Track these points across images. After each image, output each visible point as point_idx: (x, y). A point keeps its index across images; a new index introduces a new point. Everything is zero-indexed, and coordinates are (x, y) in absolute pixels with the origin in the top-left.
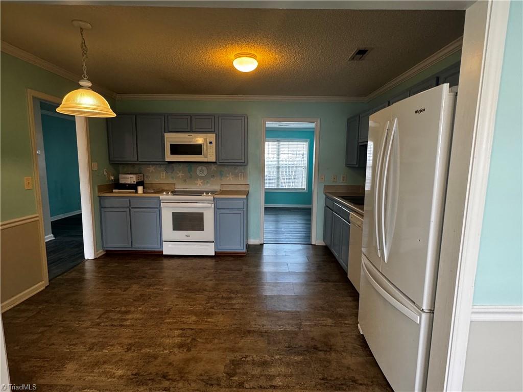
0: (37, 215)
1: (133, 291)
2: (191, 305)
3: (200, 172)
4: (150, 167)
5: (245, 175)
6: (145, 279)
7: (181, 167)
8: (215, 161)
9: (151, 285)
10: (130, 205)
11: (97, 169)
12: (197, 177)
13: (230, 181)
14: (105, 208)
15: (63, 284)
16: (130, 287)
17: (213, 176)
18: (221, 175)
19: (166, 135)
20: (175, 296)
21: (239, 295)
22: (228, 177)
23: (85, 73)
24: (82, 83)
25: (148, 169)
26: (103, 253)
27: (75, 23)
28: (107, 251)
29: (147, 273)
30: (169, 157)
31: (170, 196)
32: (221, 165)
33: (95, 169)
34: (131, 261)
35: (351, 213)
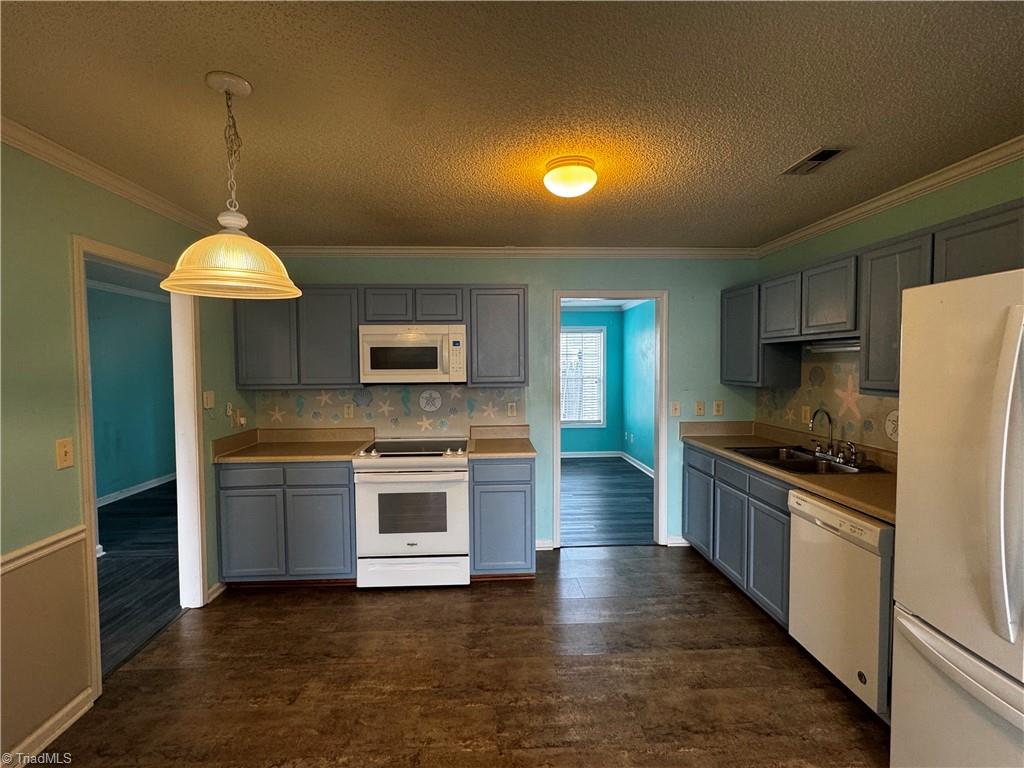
0: (82, 527)
1: (312, 702)
2: (465, 740)
3: (427, 404)
4: (321, 395)
5: (520, 407)
6: (334, 661)
7: (386, 394)
8: (465, 381)
9: (350, 679)
10: (285, 482)
11: (212, 406)
12: (421, 414)
13: (492, 420)
14: (227, 488)
15: (136, 688)
16: (302, 689)
17: (454, 411)
18: (472, 408)
19: (363, 329)
20: (417, 709)
21: (565, 698)
22: (485, 411)
23: (233, 196)
24: (224, 220)
25: (318, 398)
26: (222, 590)
27: (214, 79)
28: (229, 585)
29: (331, 643)
30: (369, 375)
31: (375, 459)
32: (474, 388)
33: (210, 404)
34: (288, 608)
35: (792, 492)
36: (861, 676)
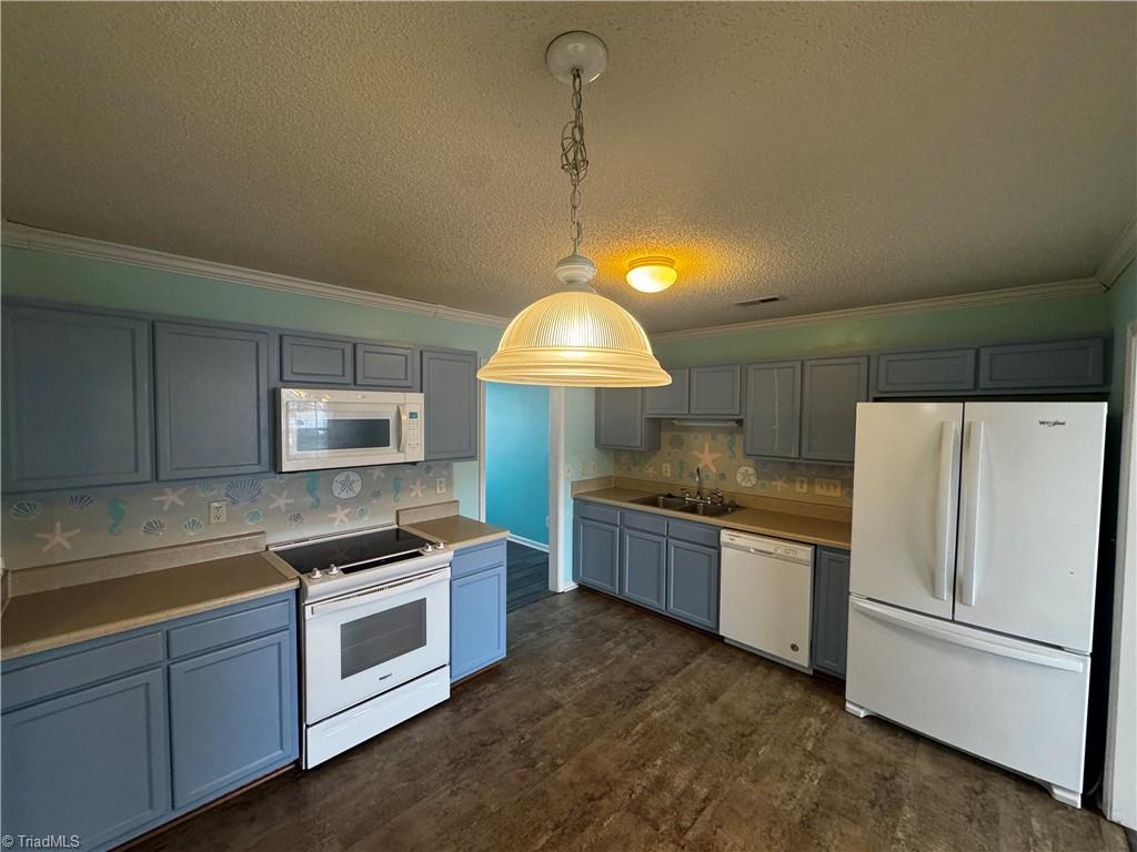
3: (343, 489)
4: (163, 494)
5: (449, 484)
7: (282, 482)
8: (418, 460)
12: (334, 503)
13: (420, 499)
17: (377, 494)
18: (397, 489)
22: (412, 490)
25: (159, 498)
30: (295, 459)
35: (722, 531)
36: (794, 647)
